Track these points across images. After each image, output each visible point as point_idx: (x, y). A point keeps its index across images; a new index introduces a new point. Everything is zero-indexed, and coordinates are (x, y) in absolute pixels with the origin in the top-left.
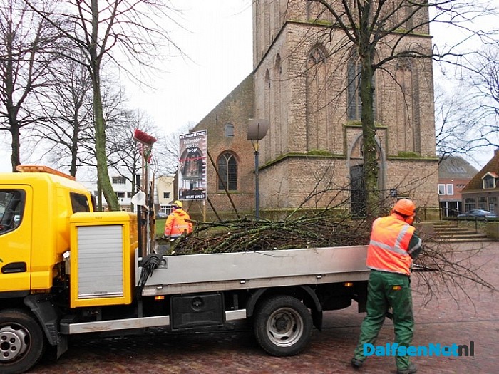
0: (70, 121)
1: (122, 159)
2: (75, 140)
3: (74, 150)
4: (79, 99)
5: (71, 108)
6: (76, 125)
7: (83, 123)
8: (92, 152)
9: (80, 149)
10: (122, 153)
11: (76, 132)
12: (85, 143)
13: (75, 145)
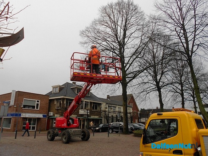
0: (179, 83)
1: (205, 96)
2: (182, 90)
3: (182, 95)
4: (182, 73)
5: (179, 78)
6: (181, 84)
7: (185, 83)
8: (190, 95)
9: (185, 94)
10: (204, 93)
11: (182, 87)
12: (186, 91)
13: (182, 93)
